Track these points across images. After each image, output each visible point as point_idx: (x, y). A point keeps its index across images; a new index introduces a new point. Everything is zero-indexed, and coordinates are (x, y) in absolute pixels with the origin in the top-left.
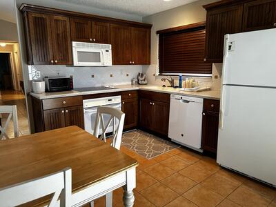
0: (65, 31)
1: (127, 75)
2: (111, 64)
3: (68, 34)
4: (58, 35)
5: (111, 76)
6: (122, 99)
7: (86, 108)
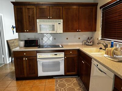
0: (33, 14)
1: (79, 38)
2: (62, 32)
3: (35, 15)
4: (29, 16)
5: (67, 39)
6: (65, 55)
7: (39, 59)
